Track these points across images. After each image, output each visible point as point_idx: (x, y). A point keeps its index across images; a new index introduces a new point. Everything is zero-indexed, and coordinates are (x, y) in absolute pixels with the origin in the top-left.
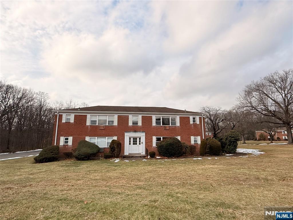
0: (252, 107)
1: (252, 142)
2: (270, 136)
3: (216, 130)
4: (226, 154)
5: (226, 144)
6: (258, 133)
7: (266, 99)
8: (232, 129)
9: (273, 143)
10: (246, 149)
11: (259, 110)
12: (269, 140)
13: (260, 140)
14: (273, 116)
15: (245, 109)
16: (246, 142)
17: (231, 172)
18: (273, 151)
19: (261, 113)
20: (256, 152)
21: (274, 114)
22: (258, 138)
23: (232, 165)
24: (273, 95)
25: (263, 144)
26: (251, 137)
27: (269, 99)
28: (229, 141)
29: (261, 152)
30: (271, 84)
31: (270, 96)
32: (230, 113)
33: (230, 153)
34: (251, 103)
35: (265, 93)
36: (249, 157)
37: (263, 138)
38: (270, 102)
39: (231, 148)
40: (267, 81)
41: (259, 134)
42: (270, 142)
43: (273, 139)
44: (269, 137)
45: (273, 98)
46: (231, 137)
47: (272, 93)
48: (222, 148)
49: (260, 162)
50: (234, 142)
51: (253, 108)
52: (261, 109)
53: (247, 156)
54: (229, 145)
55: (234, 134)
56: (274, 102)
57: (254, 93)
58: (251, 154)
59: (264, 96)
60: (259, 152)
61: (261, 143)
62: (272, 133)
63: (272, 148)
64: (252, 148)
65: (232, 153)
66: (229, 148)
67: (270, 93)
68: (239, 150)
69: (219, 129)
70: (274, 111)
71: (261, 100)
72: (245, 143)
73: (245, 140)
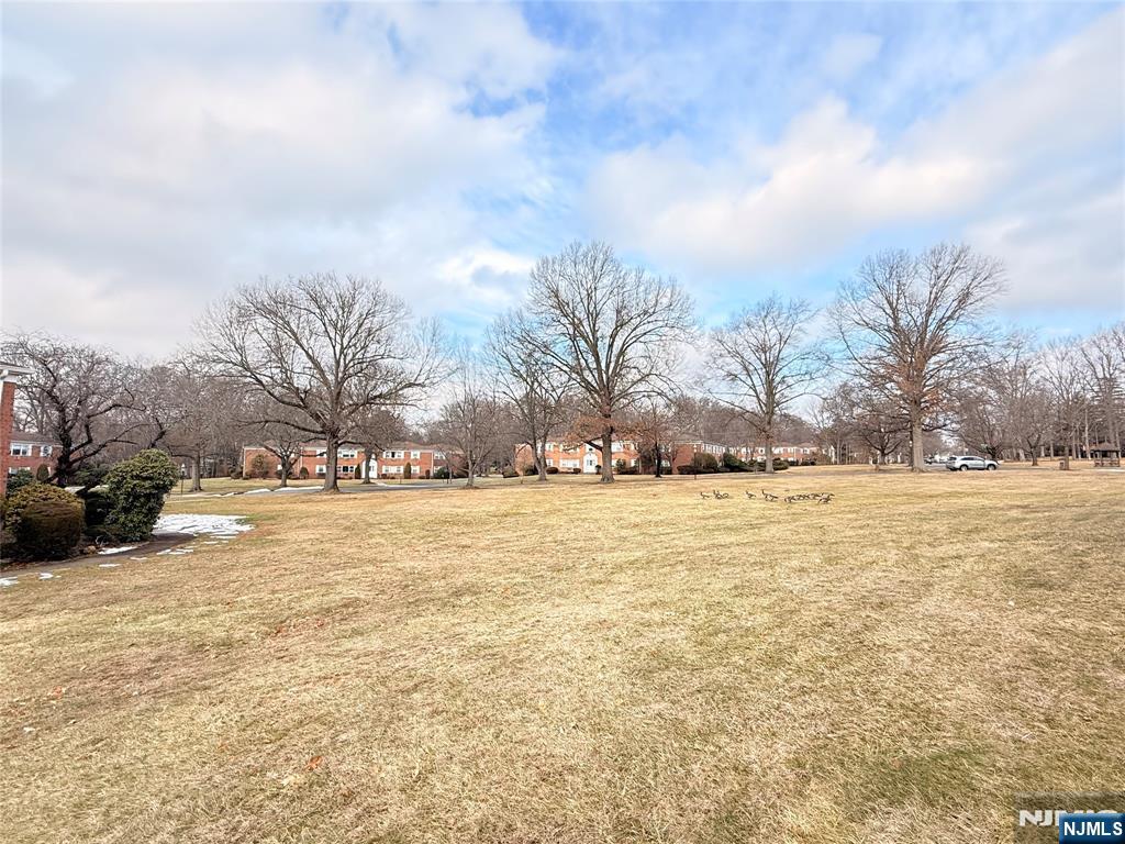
0: (245, 366)
1: (223, 485)
2: (283, 465)
3: (73, 446)
4: (107, 546)
5: (111, 506)
6: (249, 454)
7: (292, 349)
8: (153, 446)
9: (286, 486)
10: (197, 517)
11: (265, 380)
12: (279, 475)
13: (251, 476)
14: (299, 406)
15: (220, 367)
16: (205, 482)
17: (97, 644)
18: (279, 519)
19: (269, 392)
20: (227, 525)
21: (303, 400)
22: (246, 468)
23: (116, 601)
24: (312, 342)
25: (260, 488)
26: (224, 465)
27: (300, 350)
28: (129, 494)
29: (242, 524)
30: (313, 307)
31: (304, 342)
32: (161, 373)
33: (123, 541)
34: (241, 350)
35: (292, 331)
36: (195, 553)
37: (261, 471)
38: (299, 361)
39: (132, 521)
40: (304, 295)
41: (252, 457)
42: (280, 482)
43: (291, 473)
44: (280, 467)
45: (310, 351)
46: (138, 477)
47: (311, 333)
48: (88, 525)
49: (229, 570)
50: (148, 497)
51: (247, 369)
52: (272, 378)
53: (189, 549)
54: (126, 510)
55: (154, 467)
56: (310, 365)
57: (261, 321)
58: (205, 536)
59: (286, 338)
60: (238, 523)
61: (251, 488)
62: (288, 457)
63: (277, 507)
64: (216, 508)
65: (132, 542)
66: (122, 520)
67: (307, 332)
68: (167, 523)
69: (90, 441)
70: (306, 392)
71: (277, 351)
72: (198, 489)
73: (201, 476)
